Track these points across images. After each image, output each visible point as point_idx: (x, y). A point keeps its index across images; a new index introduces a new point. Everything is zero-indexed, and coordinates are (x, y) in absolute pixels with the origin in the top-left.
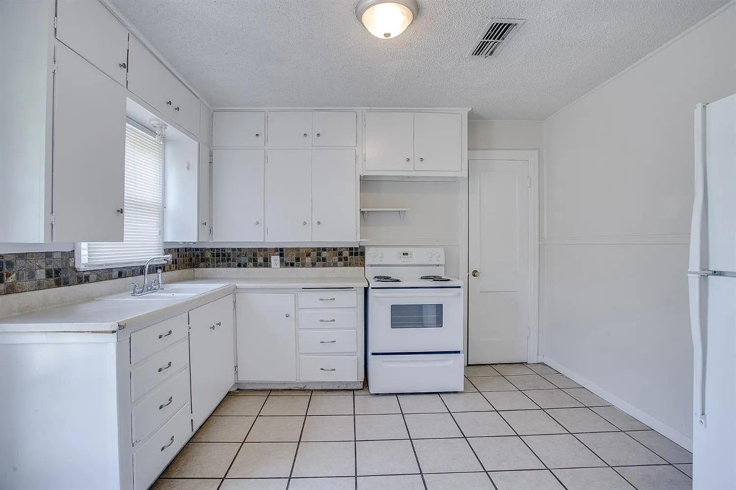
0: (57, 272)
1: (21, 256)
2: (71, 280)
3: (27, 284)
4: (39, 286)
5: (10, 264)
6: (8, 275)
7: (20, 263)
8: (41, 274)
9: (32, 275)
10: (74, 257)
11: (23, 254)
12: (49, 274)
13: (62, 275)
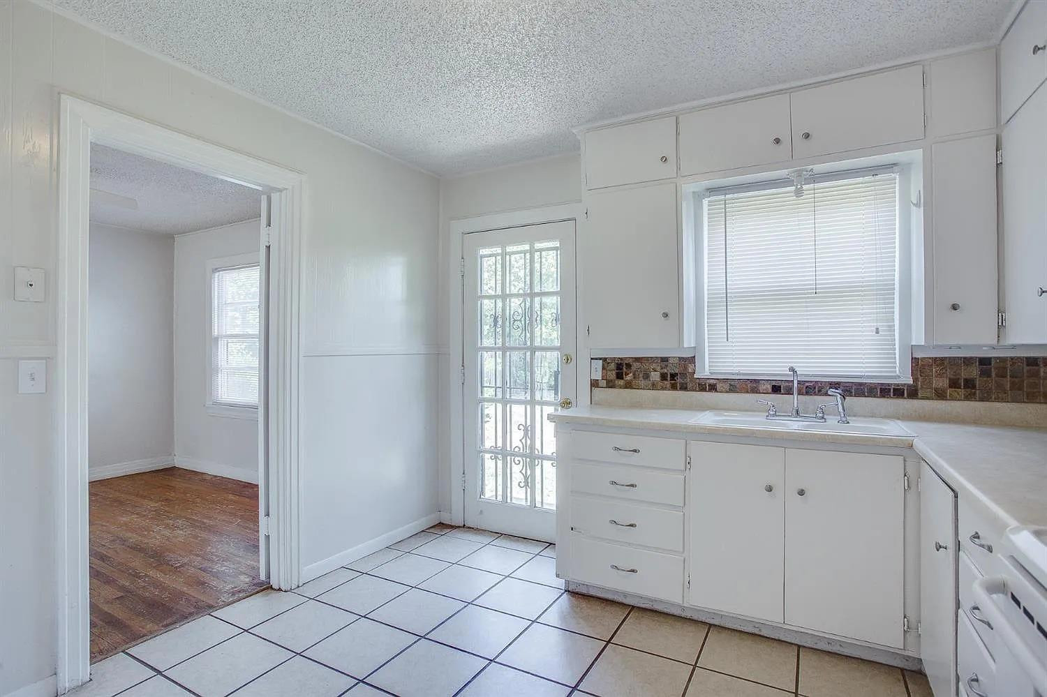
0: (673, 376)
1: (637, 359)
2: (689, 386)
3: (642, 383)
4: (654, 387)
5: (629, 366)
6: (627, 374)
7: (636, 365)
8: (655, 376)
9: (647, 376)
10: (694, 363)
11: (639, 358)
12: (663, 377)
13: (679, 380)
